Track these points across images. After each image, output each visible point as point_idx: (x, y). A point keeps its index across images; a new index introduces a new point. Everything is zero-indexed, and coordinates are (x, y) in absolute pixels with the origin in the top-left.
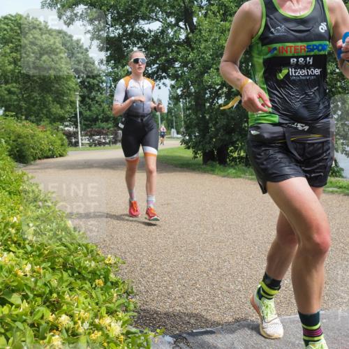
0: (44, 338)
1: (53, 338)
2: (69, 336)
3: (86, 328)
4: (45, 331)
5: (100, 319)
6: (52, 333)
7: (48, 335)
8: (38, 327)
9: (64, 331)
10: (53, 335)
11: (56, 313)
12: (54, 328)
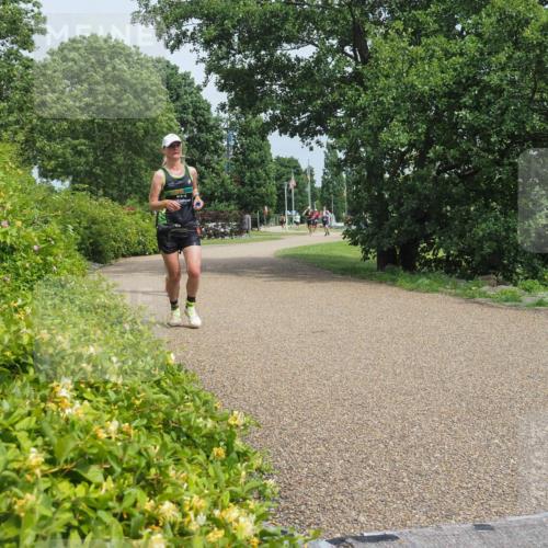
0: (138, 537)
1: (153, 538)
2: (175, 535)
3: (202, 523)
4: (138, 526)
5: (221, 511)
6: (149, 530)
7: (145, 532)
8: (129, 519)
9: (168, 527)
10: (151, 533)
11: (157, 498)
12: (153, 521)
